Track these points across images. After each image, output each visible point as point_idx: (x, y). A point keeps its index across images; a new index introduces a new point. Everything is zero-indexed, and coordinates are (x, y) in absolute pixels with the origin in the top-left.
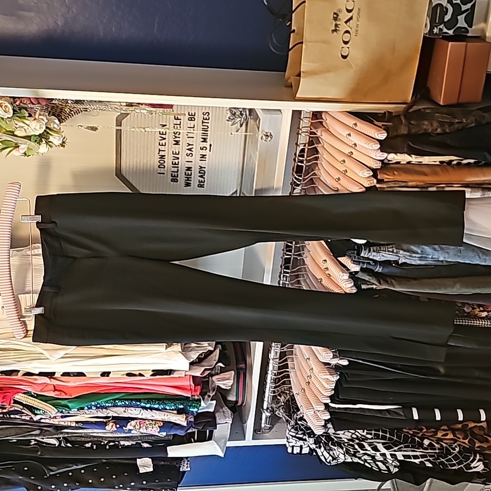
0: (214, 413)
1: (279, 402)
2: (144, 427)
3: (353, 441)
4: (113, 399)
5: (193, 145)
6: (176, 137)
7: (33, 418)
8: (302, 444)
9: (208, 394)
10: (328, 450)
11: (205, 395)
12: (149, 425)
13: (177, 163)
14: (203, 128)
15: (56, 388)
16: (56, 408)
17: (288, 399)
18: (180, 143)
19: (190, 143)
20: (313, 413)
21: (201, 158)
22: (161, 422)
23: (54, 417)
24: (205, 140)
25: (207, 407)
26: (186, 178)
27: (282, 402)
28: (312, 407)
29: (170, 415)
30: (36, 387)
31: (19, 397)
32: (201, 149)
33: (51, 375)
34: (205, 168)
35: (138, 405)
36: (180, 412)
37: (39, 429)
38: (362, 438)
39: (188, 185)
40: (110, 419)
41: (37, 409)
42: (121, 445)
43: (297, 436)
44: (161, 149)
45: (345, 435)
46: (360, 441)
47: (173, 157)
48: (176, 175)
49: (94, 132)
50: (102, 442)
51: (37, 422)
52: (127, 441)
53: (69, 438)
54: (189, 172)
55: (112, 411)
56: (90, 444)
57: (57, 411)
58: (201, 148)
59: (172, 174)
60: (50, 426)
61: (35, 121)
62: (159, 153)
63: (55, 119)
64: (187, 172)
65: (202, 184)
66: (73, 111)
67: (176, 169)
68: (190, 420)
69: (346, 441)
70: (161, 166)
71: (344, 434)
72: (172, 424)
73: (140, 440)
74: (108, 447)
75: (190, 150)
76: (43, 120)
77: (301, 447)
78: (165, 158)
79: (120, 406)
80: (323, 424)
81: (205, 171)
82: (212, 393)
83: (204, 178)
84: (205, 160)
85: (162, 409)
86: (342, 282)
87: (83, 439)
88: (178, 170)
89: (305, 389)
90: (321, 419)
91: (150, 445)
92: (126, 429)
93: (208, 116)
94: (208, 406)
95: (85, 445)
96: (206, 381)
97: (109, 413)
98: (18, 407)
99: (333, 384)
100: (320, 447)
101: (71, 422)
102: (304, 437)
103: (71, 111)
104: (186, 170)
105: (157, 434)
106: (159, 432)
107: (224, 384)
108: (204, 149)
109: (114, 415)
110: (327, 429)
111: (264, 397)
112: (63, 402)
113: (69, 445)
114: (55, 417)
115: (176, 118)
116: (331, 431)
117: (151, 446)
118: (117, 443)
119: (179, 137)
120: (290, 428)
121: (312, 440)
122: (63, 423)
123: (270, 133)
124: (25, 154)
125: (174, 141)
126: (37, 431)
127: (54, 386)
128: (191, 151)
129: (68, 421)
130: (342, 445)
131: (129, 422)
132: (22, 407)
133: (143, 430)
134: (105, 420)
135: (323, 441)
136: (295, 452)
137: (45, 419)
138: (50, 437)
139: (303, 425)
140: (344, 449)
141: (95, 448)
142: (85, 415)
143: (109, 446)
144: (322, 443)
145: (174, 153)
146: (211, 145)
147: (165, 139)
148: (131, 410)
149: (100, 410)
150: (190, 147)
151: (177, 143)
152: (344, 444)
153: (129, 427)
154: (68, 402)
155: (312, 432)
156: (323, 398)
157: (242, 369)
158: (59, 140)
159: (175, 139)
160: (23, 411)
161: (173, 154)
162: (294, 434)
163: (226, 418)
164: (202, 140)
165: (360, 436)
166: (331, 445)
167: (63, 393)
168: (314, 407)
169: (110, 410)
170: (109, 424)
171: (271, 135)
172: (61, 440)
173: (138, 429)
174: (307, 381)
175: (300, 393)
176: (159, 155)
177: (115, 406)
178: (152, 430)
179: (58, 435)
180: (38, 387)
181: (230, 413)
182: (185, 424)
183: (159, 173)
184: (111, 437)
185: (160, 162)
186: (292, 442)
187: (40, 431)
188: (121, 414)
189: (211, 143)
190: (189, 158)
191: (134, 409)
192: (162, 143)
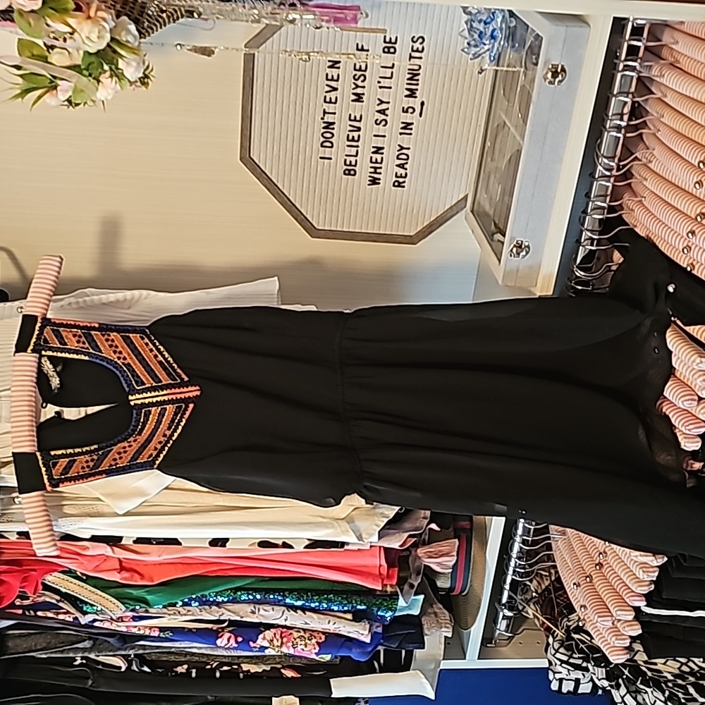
0: (419, 617)
1: (527, 591)
2: (290, 644)
3: (684, 679)
4: (231, 589)
5: (388, 103)
6: (357, 86)
7: (80, 619)
8: (581, 676)
9: (410, 581)
10: (634, 692)
11: (404, 584)
12: (298, 640)
13: (356, 138)
14: (409, 70)
15: (124, 564)
16: (123, 604)
17: (547, 587)
18: (365, 98)
19: (384, 100)
20: (610, 624)
21: (402, 128)
22: (321, 635)
23: (118, 618)
24: (412, 94)
25: (409, 608)
26: (372, 167)
28: (610, 612)
29: (339, 622)
30: (85, 562)
31: (53, 579)
32: (403, 112)
33: (114, 541)
34: (409, 149)
35: (279, 601)
36: (358, 617)
37: (90, 639)
38: (700, 673)
39: (374, 181)
40: (226, 624)
41: (86, 603)
42: (243, 672)
43: (572, 661)
44: (327, 111)
45: (668, 667)
46: (697, 678)
47: (350, 126)
48: (353, 163)
49: (206, 57)
50: (208, 664)
51: (86, 626)
52: (255, 664)
53: (145, 655)
54: (379, 157)
55: (229, 611)
56: (185, 666)
57: (124, 609)
58: (403, 108)
59: (345, 160)
60: (113, 634)
61: (89, 21)
62: (322, 119)
63: (130, 24)
64: (375, 156)
65: (401, 180)
66: (165, 11)
67: (353, 151)
68: (375, 630)
69: (670, 677)
70: (324, 144)
71: (664, 664)
72: (344, 639)
73: (279, 663)
74: (218, 675)
75: (382, 112)
76: (104, 20)
77: (577, 682)
78: (333, 129)
79: (244, 602)
80: (628, 645)
81: (407, 155)
82: (416, 580)
83: (406, 169)
84: (411, 134)
85: (326, 610)
86: (696, 376)
87: (172, 658)
88: (357, 152)
89: (594, 577)
90: (623, 635)
91: (299, 673)
92: (255, 645)
93: (421, 44)
94: (409, 605)
95: (175, 669)
96: (404, 556)
97: (223, 614)
98: (51, 598)
99: (654, 572)
100: (618, 687)
101: (151, 628)
102: (584, 664)
103: (163, 11)
104: (373, 153)
105: (314, 657)
106: (317, 654)
107: (439, 564)
108: (410, 110)
109: (232, 618)
110: (633, 654)
111: (505, 582)
112: (135, 592)
113: (146, 669)
114: (121, 619)
115: (360, 47)
116: (641, 657)
117: (299, 676)
118: (235, 667)
119: (364, 87)
120: (556, 645)
121: (601, 672)
122: (135, 630)
123: (562, 66)
124: (69, 101)
125: (354, 94)
126: (87, 641)
127: (120, 561)
128: (384, 114)
129: (146, 627)
130: (663, 685)
131: (262, 632)
132: (58, 598)
133: (288, 648)
134: (215, 627)
135: (625, 677)
136: (564, 690)
137: (101, 621)
138: (112, 653)
139: (583, 642)
140: (667, 693)
141: (194, 675)
142: (179, 617)
143: (221, 672)
144: (623, 679)
145: (352, 118)
146: (422, 104)
147: (335, 89)
148: (265, 610)
149: (207, 607)
150: (384, 106)
151: (359, 98)
152: (665, 683)
153: (261, 642)
154: (146, 592)
155: (604, 657)
156: (631, 598)
157: (464, 529)
158: (137, 69)
159: (355, 91)
160: (61, 604)
161: (350, 120)
162: (565, 658)
163: (441, 628)
164: (408, 93)
165: (696, 669)
166: (641, 683)
167: (137, 575)
168: (614, 614)
169: (225, 609)
170: (222, 635)
171: (563, 70)
172: (132, 660)
173: (278, 646)
174: (597, 562)
175: (581, 583)
176: (324, 122)
177: (235, 601)
178: (305, 649)
179: (125, 650)
180: (89, 561)
181: (448, 618)
182: (368, 640)
183: (321, 158)
184: (225, 657)
185: (325, 135)
186: (560, 673)
187: (91, 642)
188: (246, 616)
189: (424, 100)
190: (381, 130)
191: (271, 607)
192: (331, 99)
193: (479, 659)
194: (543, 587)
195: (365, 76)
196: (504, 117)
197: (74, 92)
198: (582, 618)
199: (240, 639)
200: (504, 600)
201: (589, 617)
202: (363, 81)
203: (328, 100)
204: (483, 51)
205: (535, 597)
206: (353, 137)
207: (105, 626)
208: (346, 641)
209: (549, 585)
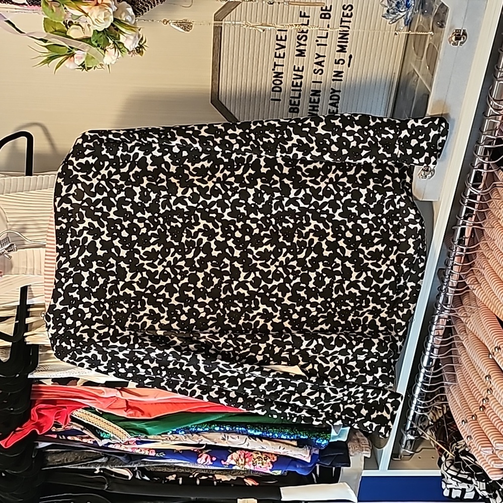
0: (346, 443)
1: (425, 420)
2: (251, 463)
4: (207, 423)
5: (324, 56)
6: (300, 44)
7: (98, 443)
8: (466, 487)
12: (257, 460)
13: (299, 84)
14: (340, 31)
15: (129, 404)
16: (129, 433)
17: (440, 418)
18: (306, 53)
19: (321, 54)
20: (490, 452)
21: (334, 76)
22: (273, 456)
23: (126, 442)
24: (343, 49)
25: (339, 436)
26: (310, 106)
27: (429, 421)
28: (491, 443)
29: (287, 448)
30: (102, 403)
31: (79, 414)
34: (339, 91)
35: (243, 432)
36: (301, 444)
37: (106, 456)
40: (204, 447)
41: (103, 432)
42: (216, 480)
43: (460, 476)
44: (277, 63)
47: (295, 75)
48: (297, 103)
50: (191, 474)
51: (102, 447)
52: (225, 475)
53: (146, 468)
54: (316, 98)
55: (206, 438)
56: (174, 476)
57: (130, 436)
58: (336, 60)
59: (291, 101)
60: (122, 453)
61: (98, 7)
62: (273, 70)
63: (129, 7)
64: (313, 97)
67: (297, 94)
68: (314, 452)
70: (275, 89)
73: (243, 475)
74: (198, 482)
75: (319, 63)
76: (109, 5)
77: (464, 491)
78: (282, 77)
79: (217, 431)
81: (338, 96)
83: (337, 107)
84: (341, 80)
85: (277, 438)
87: (165, 470)
88: (300, 94)
89: (478, 416)
90: (500, 460)
91: (257, 482)
92: (225, 463)
93: (349, 10)
94: (340, 434)
95: (167, 478)
97: (202, 440)
98: (76, 427)
100: (495, 497)
101: (149, 450)
102: (469, 479)
104: (312, 95)
105: (269, 472)
106: (271, 470)
108: (341, 62)
109: (208, 443)
111: (409, 415)
112: (138, 425)
113: (146, 478)
114: (128, 443)
115: (303, 14)
117: (257, 484)
118: (211, 477)
119: (305, 45)
120: (448, 464)
121: (482, 485)
122: (138, 451)
123: (464, 30)
124: (83, 65)
125: (297, 50)
126: (104, 458)
127: (127, 401)
128: (321, 65)
129: (146, 449)
131: (230, 454)
132: (83, 427)
133: (250, 465)
134: (196, 449)
135: (500, 490)
136: (454, 496)
137: (114, 444)
138: (121, 467)
139: (469, 463)
141: (181, 482)
142: (170, 442)
143: (200, 480)
144: (499, 492)
145: (296, 68)
146: (351, 57)
147: (284, 47)
148: (233, 438)
149: (190, 435)
150: (321, 59)
151: (301, 53)
153: (230, 461)
154: (146, 424)
158: (134, 41)
159: (298, 48)
160: (84, 431)
161: (294, 70)
162: (455, 474)
163: (363, 450)
164: (339, 48)
167: (139, 412)
168: (494, 445)
169: (204, 436)
170: (201, 456)
171: (464, 34)
172: (136, 471)
173: (242, 464)
174: (481, 405)
175: (468, 421)
176: (275, 73)
177: (210, 431)
178: (262, 466)
179: (131, 464)
180: (104, 402)
181: (368, 443)
182: (309, 461)
183: (272, 100)
184: (203, 470)
185: (275, 82)
186: (451, 484)
187: (107, 458)
188: (219, 442)
189: (351, 54)
190: (318, 77)
191: (237, 436)
192: (280, 54)
193: (388, 469)
194: (438, 418)
195: (306, 37)
196: (413, 66)
197: (86, 59)
198: (468, 444)
199: (214, 459)
200: (408, 428)
201: (473, 445)
202: (305, 40)
203: (278, 55)
204: (399, 17)
205: (432, 425)
206: (297, 83)
207: (116, 448)
208: (292, 460)
209: (442, 417)
